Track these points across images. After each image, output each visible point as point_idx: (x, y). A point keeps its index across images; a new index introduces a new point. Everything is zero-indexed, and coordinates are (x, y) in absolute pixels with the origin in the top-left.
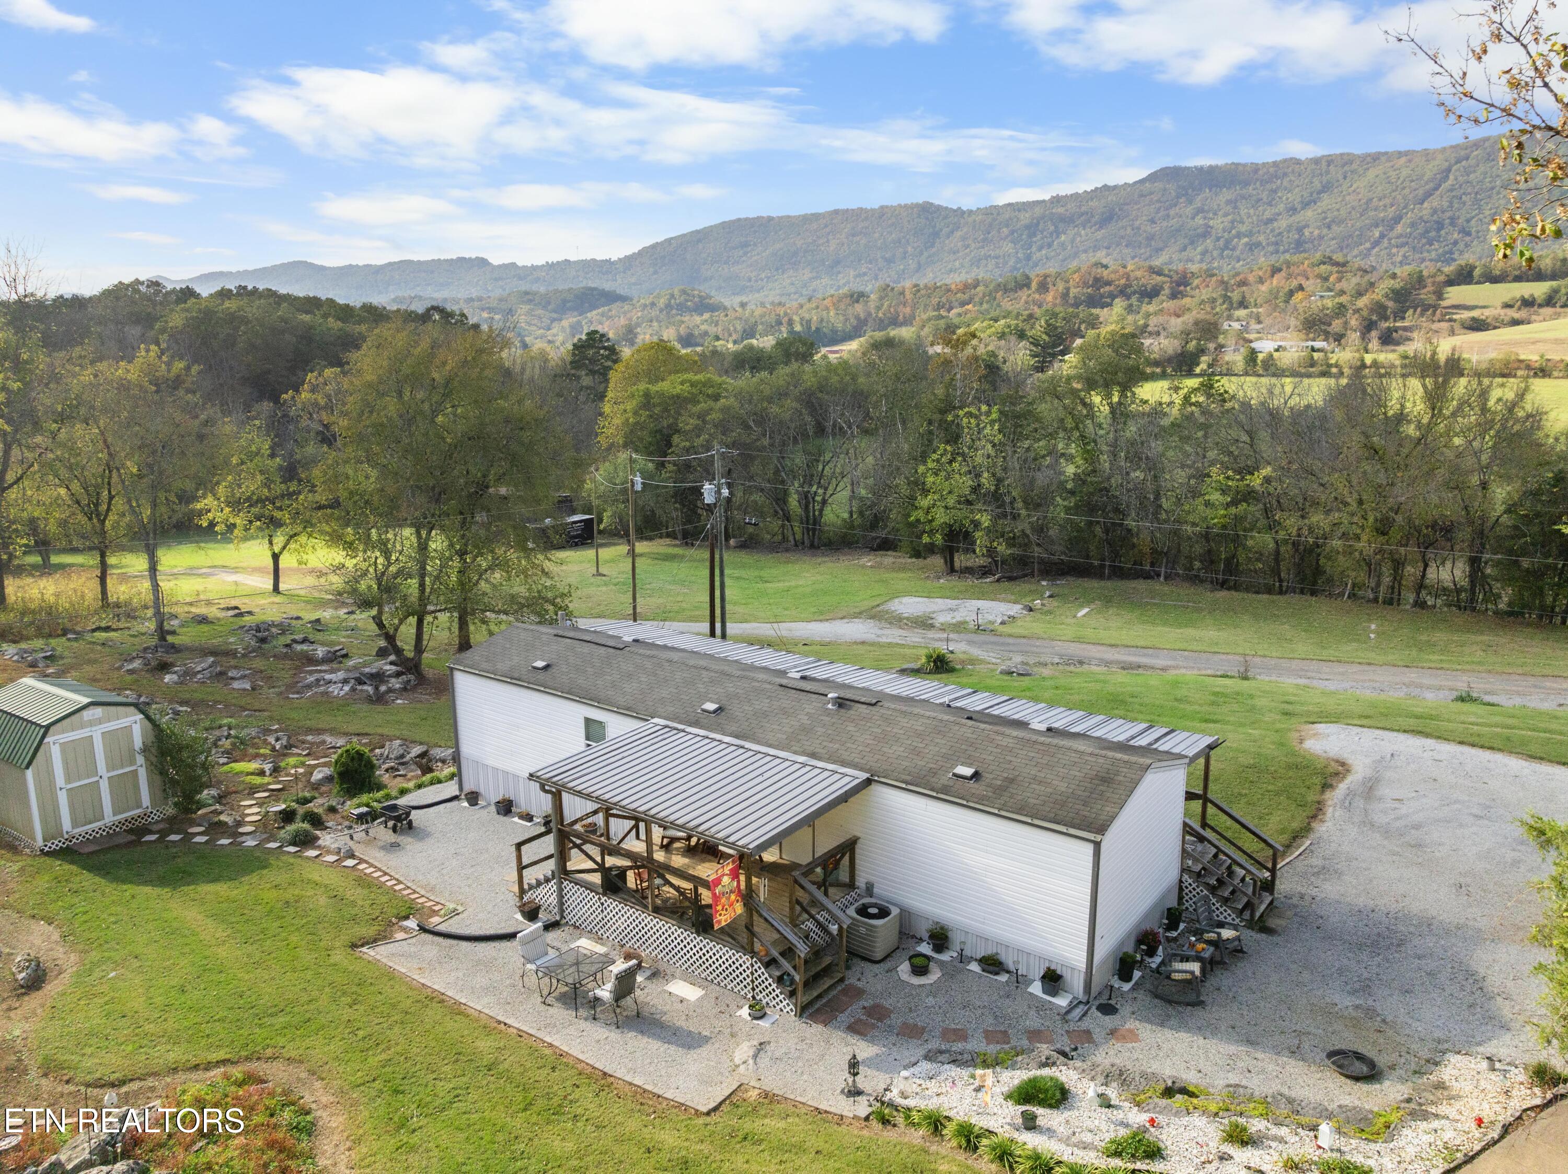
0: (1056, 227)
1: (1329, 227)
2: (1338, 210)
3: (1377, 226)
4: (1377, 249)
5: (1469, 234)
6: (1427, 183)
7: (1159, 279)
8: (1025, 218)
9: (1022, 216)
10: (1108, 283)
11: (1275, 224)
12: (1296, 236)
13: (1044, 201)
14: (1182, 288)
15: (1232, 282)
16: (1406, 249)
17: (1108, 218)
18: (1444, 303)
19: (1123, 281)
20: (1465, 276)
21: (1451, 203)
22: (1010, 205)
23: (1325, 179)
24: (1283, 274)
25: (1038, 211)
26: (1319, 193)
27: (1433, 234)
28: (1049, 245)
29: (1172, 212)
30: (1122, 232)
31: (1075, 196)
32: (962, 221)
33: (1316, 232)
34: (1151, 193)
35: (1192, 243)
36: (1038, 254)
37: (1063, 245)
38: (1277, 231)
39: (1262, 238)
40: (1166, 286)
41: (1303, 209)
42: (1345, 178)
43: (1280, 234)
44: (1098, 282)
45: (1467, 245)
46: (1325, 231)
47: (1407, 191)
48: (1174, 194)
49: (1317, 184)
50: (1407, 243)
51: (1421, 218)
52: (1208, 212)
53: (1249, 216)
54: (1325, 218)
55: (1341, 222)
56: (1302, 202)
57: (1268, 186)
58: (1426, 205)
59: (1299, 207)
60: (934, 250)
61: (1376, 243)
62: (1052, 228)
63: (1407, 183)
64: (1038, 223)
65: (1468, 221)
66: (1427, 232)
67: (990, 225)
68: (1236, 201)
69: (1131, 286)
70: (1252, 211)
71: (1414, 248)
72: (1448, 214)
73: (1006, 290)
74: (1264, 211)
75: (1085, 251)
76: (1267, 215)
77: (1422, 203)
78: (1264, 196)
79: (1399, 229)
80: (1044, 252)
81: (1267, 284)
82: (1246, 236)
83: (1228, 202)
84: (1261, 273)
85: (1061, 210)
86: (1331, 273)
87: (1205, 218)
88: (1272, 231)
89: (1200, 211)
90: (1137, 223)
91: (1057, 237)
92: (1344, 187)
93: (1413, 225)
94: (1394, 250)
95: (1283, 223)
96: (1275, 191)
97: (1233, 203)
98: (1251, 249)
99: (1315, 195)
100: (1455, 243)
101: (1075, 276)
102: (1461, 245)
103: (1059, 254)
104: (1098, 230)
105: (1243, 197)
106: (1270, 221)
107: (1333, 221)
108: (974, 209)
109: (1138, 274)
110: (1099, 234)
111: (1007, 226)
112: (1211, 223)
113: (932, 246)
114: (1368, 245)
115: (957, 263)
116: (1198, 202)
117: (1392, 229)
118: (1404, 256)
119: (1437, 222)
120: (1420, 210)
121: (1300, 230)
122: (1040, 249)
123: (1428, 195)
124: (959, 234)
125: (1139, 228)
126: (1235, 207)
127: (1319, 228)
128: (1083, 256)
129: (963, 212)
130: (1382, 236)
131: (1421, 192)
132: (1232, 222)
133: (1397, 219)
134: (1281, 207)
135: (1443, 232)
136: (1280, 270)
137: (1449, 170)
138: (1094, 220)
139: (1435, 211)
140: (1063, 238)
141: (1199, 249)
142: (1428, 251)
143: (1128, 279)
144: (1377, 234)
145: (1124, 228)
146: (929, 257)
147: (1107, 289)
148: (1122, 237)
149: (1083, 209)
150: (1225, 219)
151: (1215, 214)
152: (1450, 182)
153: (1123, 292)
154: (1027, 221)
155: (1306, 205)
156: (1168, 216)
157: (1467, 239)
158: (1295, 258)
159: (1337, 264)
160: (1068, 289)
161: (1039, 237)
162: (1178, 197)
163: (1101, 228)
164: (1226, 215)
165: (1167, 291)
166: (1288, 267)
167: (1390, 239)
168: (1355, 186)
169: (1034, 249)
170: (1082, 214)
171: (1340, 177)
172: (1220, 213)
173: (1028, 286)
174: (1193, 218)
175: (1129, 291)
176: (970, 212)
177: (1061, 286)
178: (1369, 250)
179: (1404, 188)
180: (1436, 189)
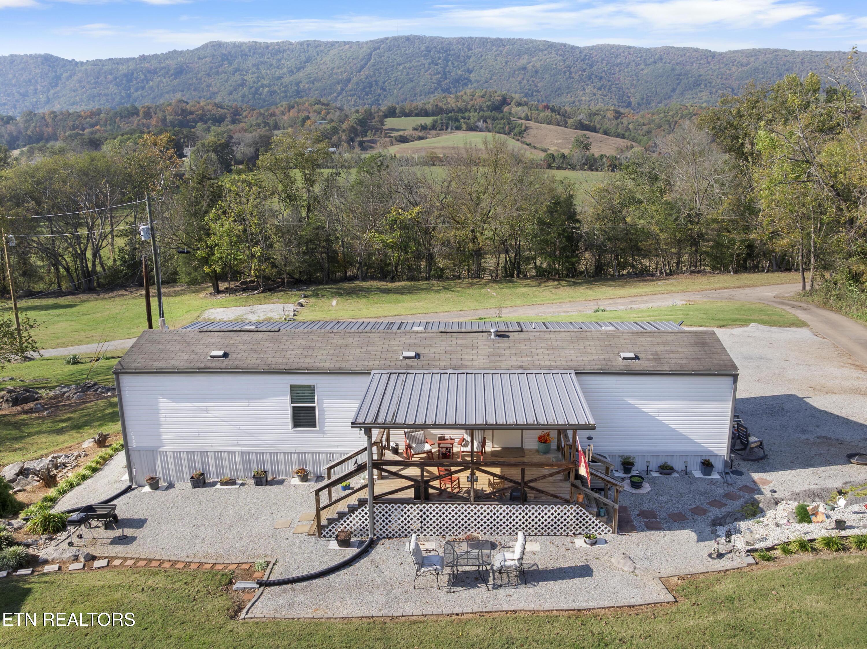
0: (146, 76)
1: (313, 83)
2: (317, 73)
3: (339, 84)
4: (340, 97)
5: (385, 90)
6: (361, 61)
7: (223, 111)
8: (123, 69)
9: (121, 67)
10: (191, 113)
11: (283, 80)
12: (296, 88)
13: (134, 58)
14: (237, 117)
15: (266, 114)
16: (355, 97)
17: (180, 71)
18: (385, 127)
19: (200, 112)
20: (392, 113)
21: (374, 72)
22: (110, 59)
23: (307, 55)
24: (295, 109)
25: (132, 66)
26: (305, 62)
27: (368, 89)
28: (143, 88)
29: (220, 70)
30: (190, 81)
31: (155, 57)
32: (77, 69)
33: (307, 86)
34: (205, 57)
35: (235, 90)
36: (136, 94)
37: (151, 88)
38: (284, 84)
39: (276, 88)
40: (228, 116)
41: (298, 71)
42: (318, 55)
43: (286, 86)
44: (184, 112)
45: (385, 97)
46: (311, 85)
47: (351, 64)
48: (220, 59)
49: (303, 58)
50: (355, 94)
51: (361, 80)
52: (242, 71)
53: (267, 75)
54: (310, 78)
55: (320, 80)
56: (296, 68)
57: (276, 57)
58: (362, 73)
59: (295, 70)
60: (58, 88)
61: (340, 94)
62: (143, 77)
63: (350, 60)
64: (132, 74)
65: (384, 83)
66: (365, 88)
67: (99, 73)
68: (258, 65)
69: (206, 115)
70: (268, 72)
71: (359, 97)
72: (374, 79)
73: (122, 117)
74: (276, 71)
75: (167, 93)
76: (277, 74)
77: (360, 72)
78: (274, 62)
79: (350, 86)
80: (139, 93)
81: (287, 115)
82: (267, 87)
83: (254, 65)
84: (282, 109)
85: (147, 65)
86: (322, 110)
87: (241, 75)
88: (282, 84)
89: (237, 70)
90: (200, 76)
91: (147, 83)
92: (318, 60)
93: (357, 84)
94: (350, 98)
95: (287, 79)
96: (280, 60)
97: (256, 66)
98: (271, 94)
99: (302, 63)
100: (379, 95)
101: (169, 108)
102: (382, 96)
103: (150, 94)
104: (173, 79)
105: (262, 63)
106: (279, 78)
107: (315, 80)
108: (85, 61)
109: (210, 107)
110: (176, 82)
111: (111, 74)
112: (245, 78)
113: (57, 85)
114: (335, 94)
115: (78, 98)
116: (235, 64)
117: (347, 86)
118: (355, 101)
119: (369, 83)
120: (360, 76)
121: (297, 84)
122: (137, 90)
123: (363, 67)
124: (75, 78)
125: (201, 79)
126: (258, 69)
127: (308, 83)
128: (167, 96)
129: (77, 63)
130: (342, 90)
131: (359, 65)
132: (258, 77)
133: (349, 80)
134: (285, 70)
135: (372, 89)
136: (293, 107)
137: (371, 54)
138: (170, 73)
139: (367, 77)
140: (151, 83)
141: (240, 94)
142: (367, 99)
143: (203, 111)
144: (339, 89)
145: (191, 78)
146: (55, 93)
147: (191, 116)
148: (191, 85)
149: (162, 65)
150: (253, 76)
151: (247, 72)
152: (372, 61)
153: (201, 119)
154: (126, 71)
155: (299, 69)
156: (218, 72)
157: (385, 93)
158: (301, 100)
159: (323, 104)
160: (165, 116)
161: (135, 82)
162: (223, 60)
163: (176, 78)
164: (253, 73)
165: (229, 119)
166: (298, 106)
167: (346, 92)
168: (324, 60)
169: (132, 90)
170: (162, 69)
171: (315, 54)
172: (250, 72)
173: (137, 114)
174: (234, 74)
175: (205, 118)
176: (82, 63)
177: (160, 115)
178: (336, 97)
179: (350, 63)
180: (366, 64)
